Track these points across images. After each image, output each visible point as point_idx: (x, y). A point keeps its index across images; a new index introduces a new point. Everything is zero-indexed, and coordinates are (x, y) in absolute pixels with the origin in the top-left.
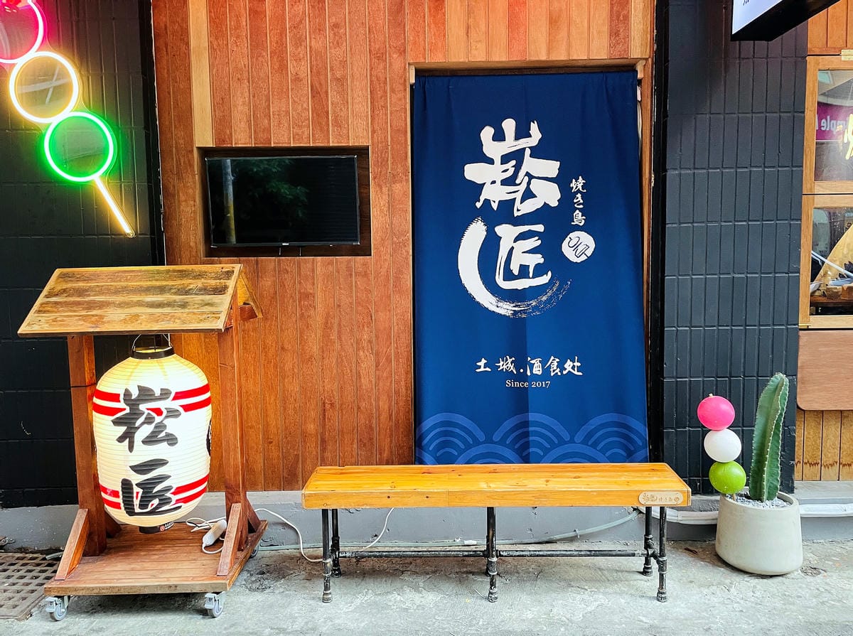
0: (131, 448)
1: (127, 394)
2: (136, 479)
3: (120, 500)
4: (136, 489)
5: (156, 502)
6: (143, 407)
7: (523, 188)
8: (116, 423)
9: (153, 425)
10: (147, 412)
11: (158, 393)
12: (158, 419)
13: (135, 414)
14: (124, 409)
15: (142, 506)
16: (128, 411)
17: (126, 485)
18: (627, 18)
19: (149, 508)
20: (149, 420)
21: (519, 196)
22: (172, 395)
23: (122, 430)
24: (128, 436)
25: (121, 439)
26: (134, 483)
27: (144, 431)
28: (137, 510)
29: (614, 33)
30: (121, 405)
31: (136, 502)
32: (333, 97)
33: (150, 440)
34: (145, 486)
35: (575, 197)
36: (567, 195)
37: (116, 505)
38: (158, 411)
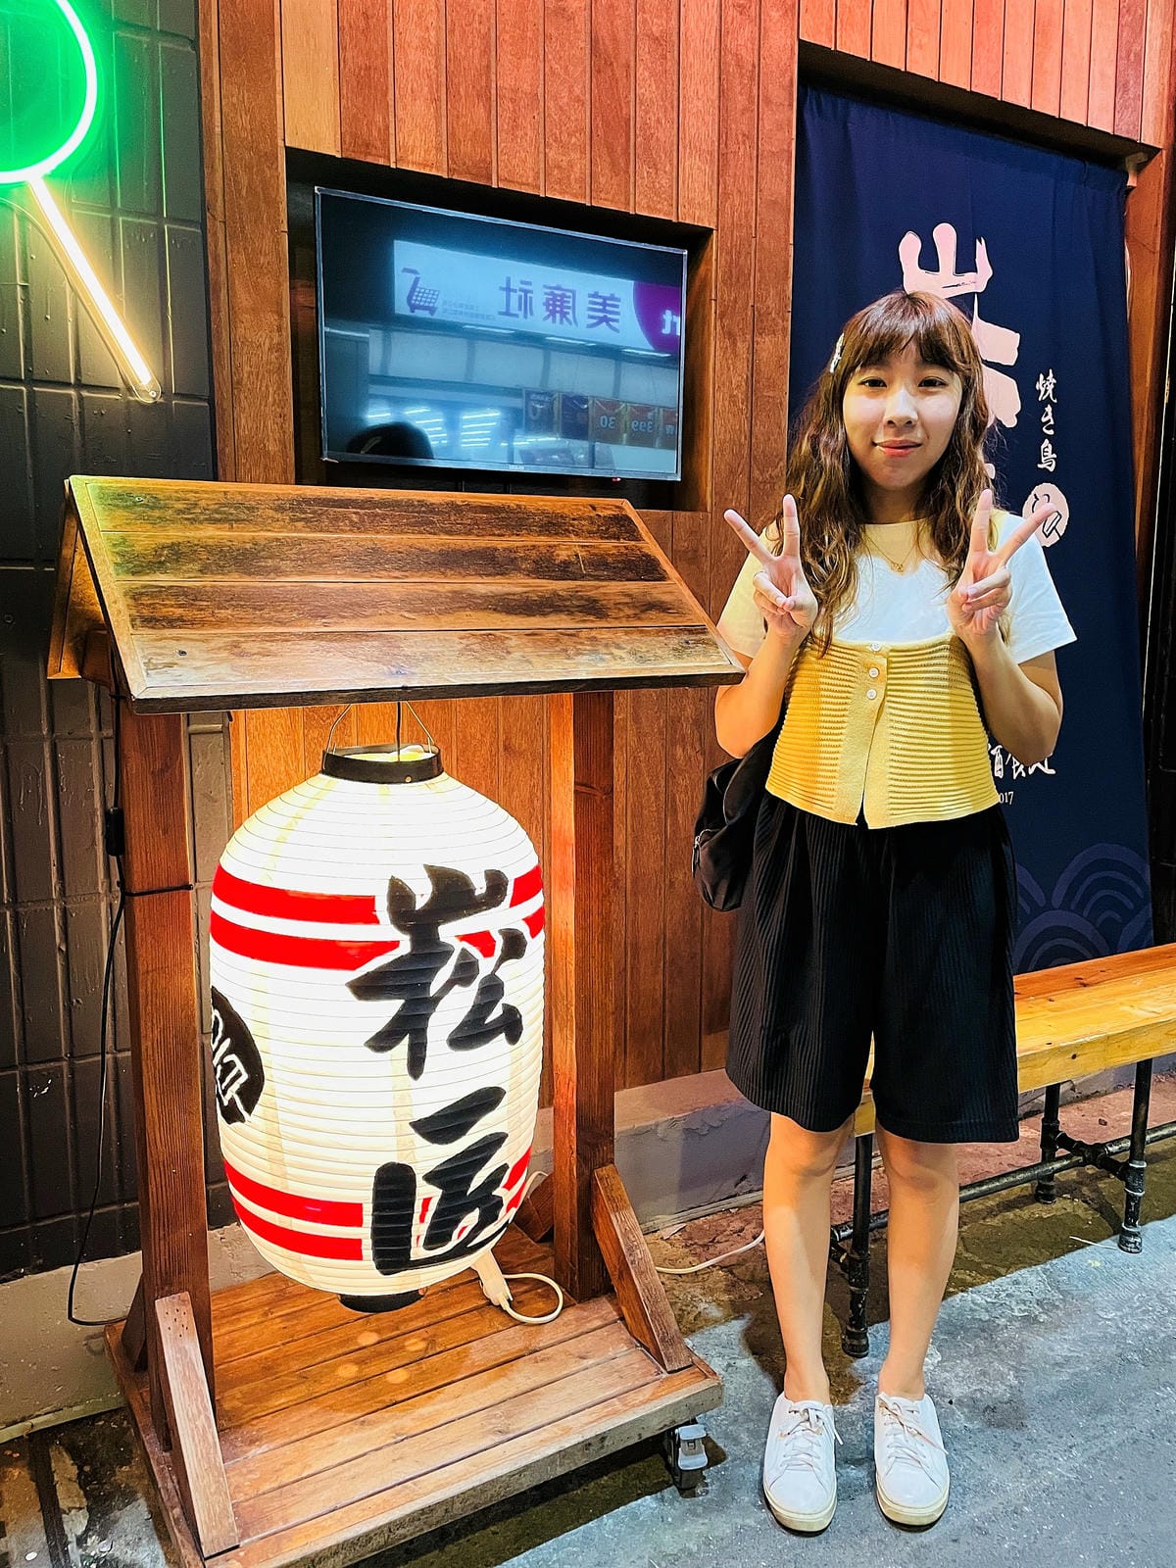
0: (416, 1065)
1: (400, 895)
2: (427, 1157)
3: (364, 1233)
4: (423, 1189)
5: (470, 1218)
6: (449, 932)
8: (366, 989)
9: (475, 985)
10: (459, 946)
11: (480, 887)
12: (485, 967)
13: (429, 951)
14: (394, 945)
15: (438, 1235)
16: (405, 947)
17: (394, 1183)
18: (1139, 59)
19: (454, 1241)
20: (465, 972)
22: (510, 890)
23: (388, 1009)
24: (409, 1028)
25: (383, 1041)
26: (420, 1170)
27: (453, 1008)
28: (418, 1252)
29: (1121, 85)
30: (383, 930)
31: (419, 1230)
33: (470, 1034)
34: (450, 1177)
35: (1043, 412)
36: (1031, 404)
37: (349, 1250)
38: (483, 941)
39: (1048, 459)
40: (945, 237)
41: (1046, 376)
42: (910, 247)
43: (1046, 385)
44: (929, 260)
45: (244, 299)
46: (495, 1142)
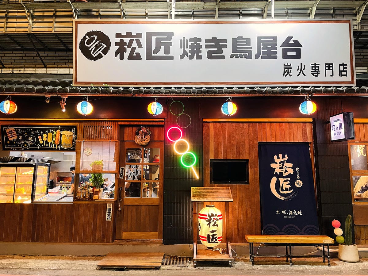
0: (210, 227)
1: (209, 215)
2: (211, 234)
3: (207, 239)
4: (211, 237)
5: (214, 240)
6: (212, 218)
7: (285, 170)
10: (213, 219)
11: (215, 215)
12: (215, 221)
13: (211, 219)
15: (212, 241)
16: (209, 218)
18: (306, 133)
19: (213, 242)
20: (213, 221)
21: (284, 172)
22: (217, 216)
23: (208, 222)
24: (209, 224)
26: (210, 235)
27: (212, 223)
28: (210, 242)
29: (303, 137)
30: (208, 217)
31: (210, 240)
32: (241, 148)
34: (213, 236)
35: (297, 172)
36: (295, 172)
37: (206, 240)
38: (215, 219)
39: (298, 177)
40: (280, 155)
41: (297, 168)
42: (275, 157)
43: (297, 169)
44: (278, 158)
45: (206, 170)
46: (216, 234)
